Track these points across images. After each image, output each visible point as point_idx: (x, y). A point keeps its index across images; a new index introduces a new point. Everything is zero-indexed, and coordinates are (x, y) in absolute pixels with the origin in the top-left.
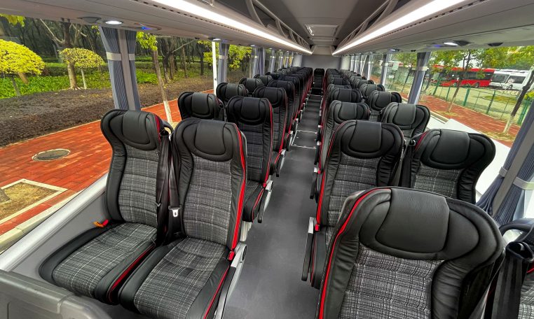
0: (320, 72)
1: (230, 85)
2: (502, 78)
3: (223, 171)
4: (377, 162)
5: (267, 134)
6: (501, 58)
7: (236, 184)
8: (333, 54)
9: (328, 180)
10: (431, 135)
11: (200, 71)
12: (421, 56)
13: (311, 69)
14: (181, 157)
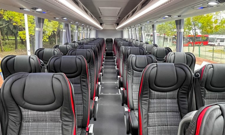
0: (109, 41)
1: (47, 50)
2: (213, 40)
3: (53, 120)
4: (177, 93)
5: (84, 84)
6: (211, 28)
7: (67, 130)
8: (117, 28)
9: (144, 114)
10: (208, 68)
11: (14, 46)
12: (178, 22)
13: (103, 39)
14: (8, 112)
